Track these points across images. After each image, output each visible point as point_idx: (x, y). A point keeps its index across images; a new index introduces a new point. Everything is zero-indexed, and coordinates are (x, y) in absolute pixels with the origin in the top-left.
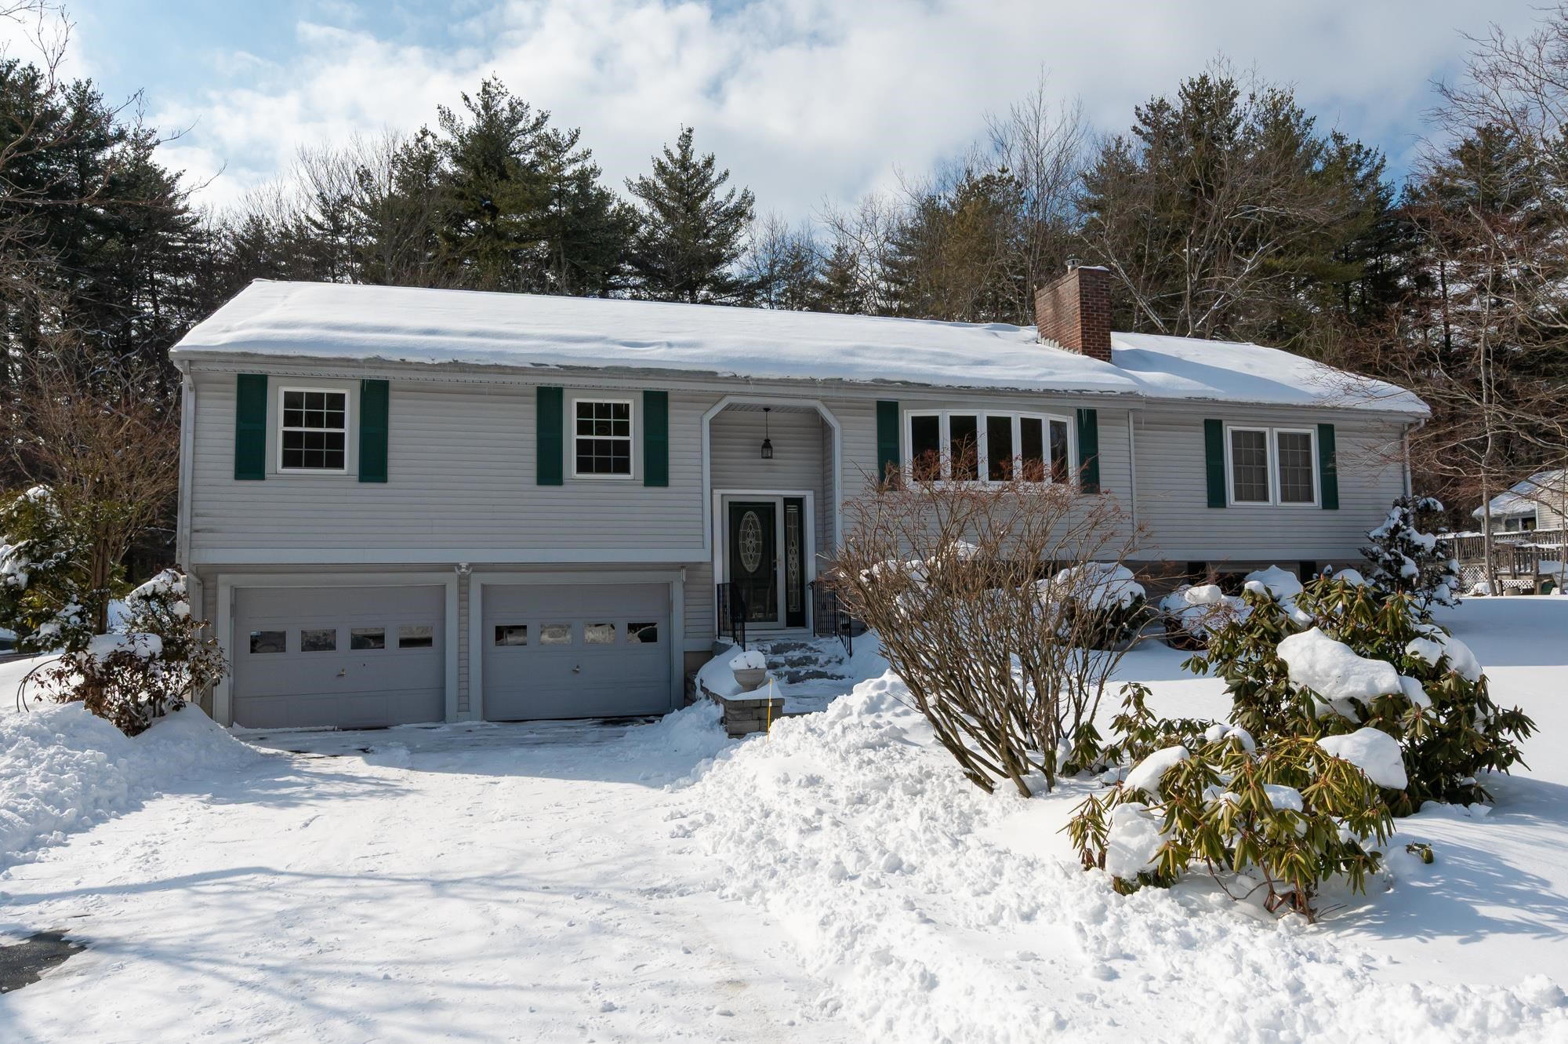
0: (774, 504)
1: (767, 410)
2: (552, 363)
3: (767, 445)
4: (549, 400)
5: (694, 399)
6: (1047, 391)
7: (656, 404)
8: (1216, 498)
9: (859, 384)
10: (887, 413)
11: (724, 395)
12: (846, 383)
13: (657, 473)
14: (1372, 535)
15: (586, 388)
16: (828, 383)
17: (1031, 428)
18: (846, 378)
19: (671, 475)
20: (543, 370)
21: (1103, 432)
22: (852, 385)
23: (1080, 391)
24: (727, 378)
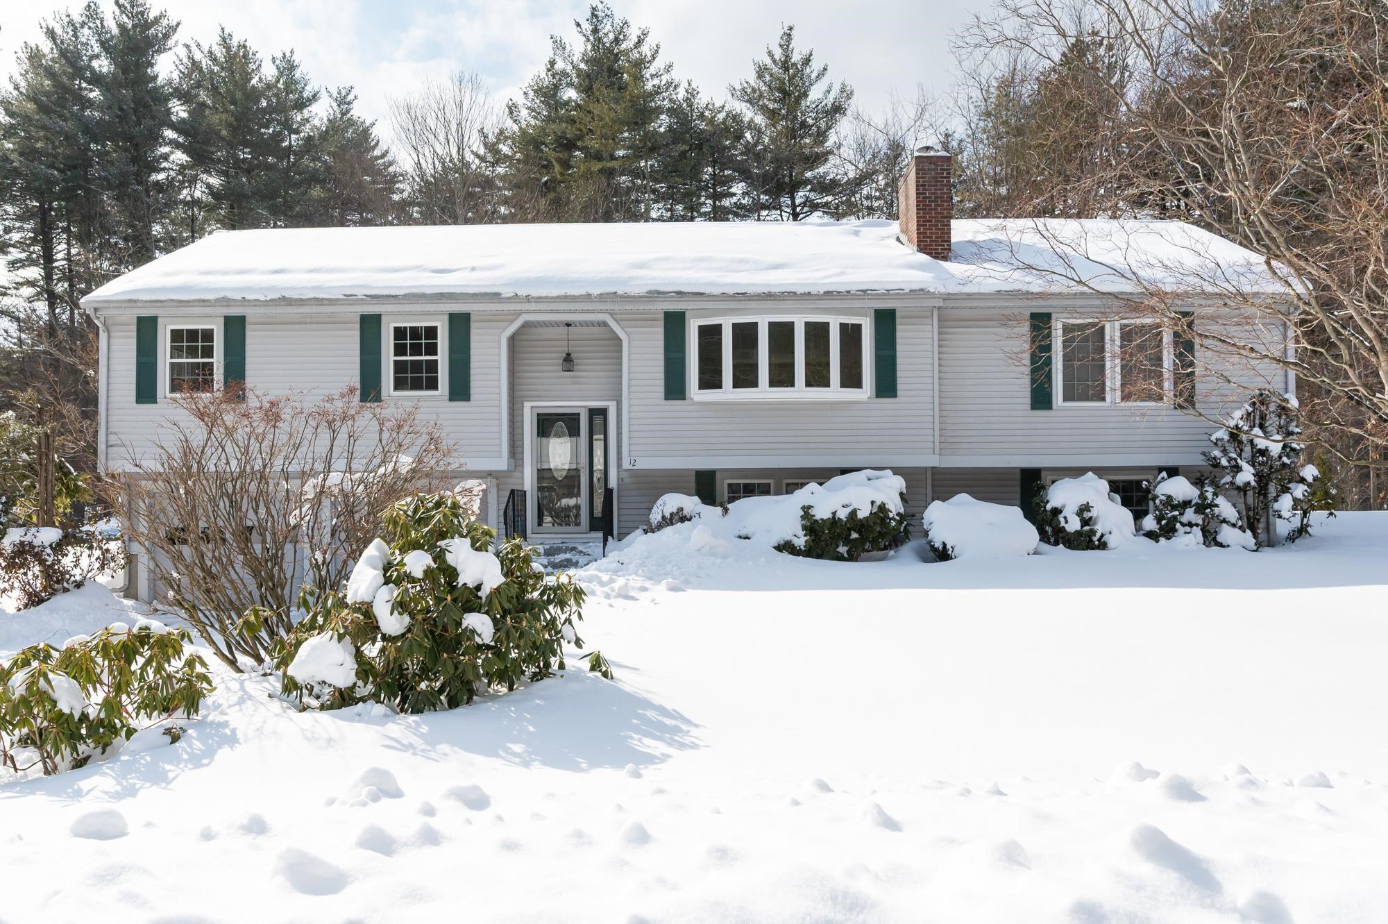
0: (579, 414)
1: (568, 325)
2: (360, 293)
3: (568, 359)
4: (370, 325)
5: (492, 319)
6: (827, 293)
7: (460, 324)
8: (1041, 399)
9: (634, 297)
10: (674, 323)
11: (520, 313)
12: (622, 296)
13: (460, 390)
14: (1213, 438)
15: (399, 314)
16: (602, 297)
17: (817, 333)
18: (620, 292)
19: (472, 391)
20: (353, 300)
21: (903, 333)
22: (626, 298)
23: (864, 291)
24: (509, 298)
